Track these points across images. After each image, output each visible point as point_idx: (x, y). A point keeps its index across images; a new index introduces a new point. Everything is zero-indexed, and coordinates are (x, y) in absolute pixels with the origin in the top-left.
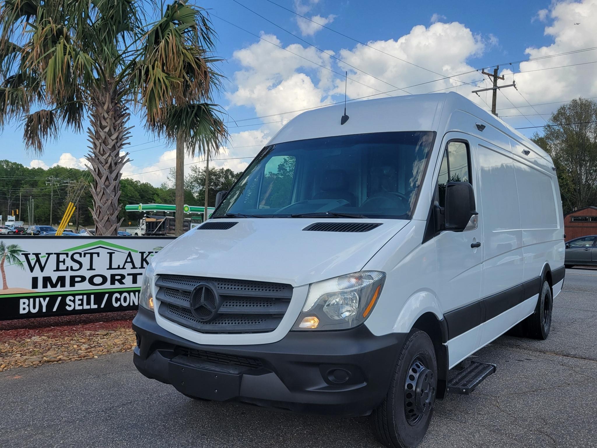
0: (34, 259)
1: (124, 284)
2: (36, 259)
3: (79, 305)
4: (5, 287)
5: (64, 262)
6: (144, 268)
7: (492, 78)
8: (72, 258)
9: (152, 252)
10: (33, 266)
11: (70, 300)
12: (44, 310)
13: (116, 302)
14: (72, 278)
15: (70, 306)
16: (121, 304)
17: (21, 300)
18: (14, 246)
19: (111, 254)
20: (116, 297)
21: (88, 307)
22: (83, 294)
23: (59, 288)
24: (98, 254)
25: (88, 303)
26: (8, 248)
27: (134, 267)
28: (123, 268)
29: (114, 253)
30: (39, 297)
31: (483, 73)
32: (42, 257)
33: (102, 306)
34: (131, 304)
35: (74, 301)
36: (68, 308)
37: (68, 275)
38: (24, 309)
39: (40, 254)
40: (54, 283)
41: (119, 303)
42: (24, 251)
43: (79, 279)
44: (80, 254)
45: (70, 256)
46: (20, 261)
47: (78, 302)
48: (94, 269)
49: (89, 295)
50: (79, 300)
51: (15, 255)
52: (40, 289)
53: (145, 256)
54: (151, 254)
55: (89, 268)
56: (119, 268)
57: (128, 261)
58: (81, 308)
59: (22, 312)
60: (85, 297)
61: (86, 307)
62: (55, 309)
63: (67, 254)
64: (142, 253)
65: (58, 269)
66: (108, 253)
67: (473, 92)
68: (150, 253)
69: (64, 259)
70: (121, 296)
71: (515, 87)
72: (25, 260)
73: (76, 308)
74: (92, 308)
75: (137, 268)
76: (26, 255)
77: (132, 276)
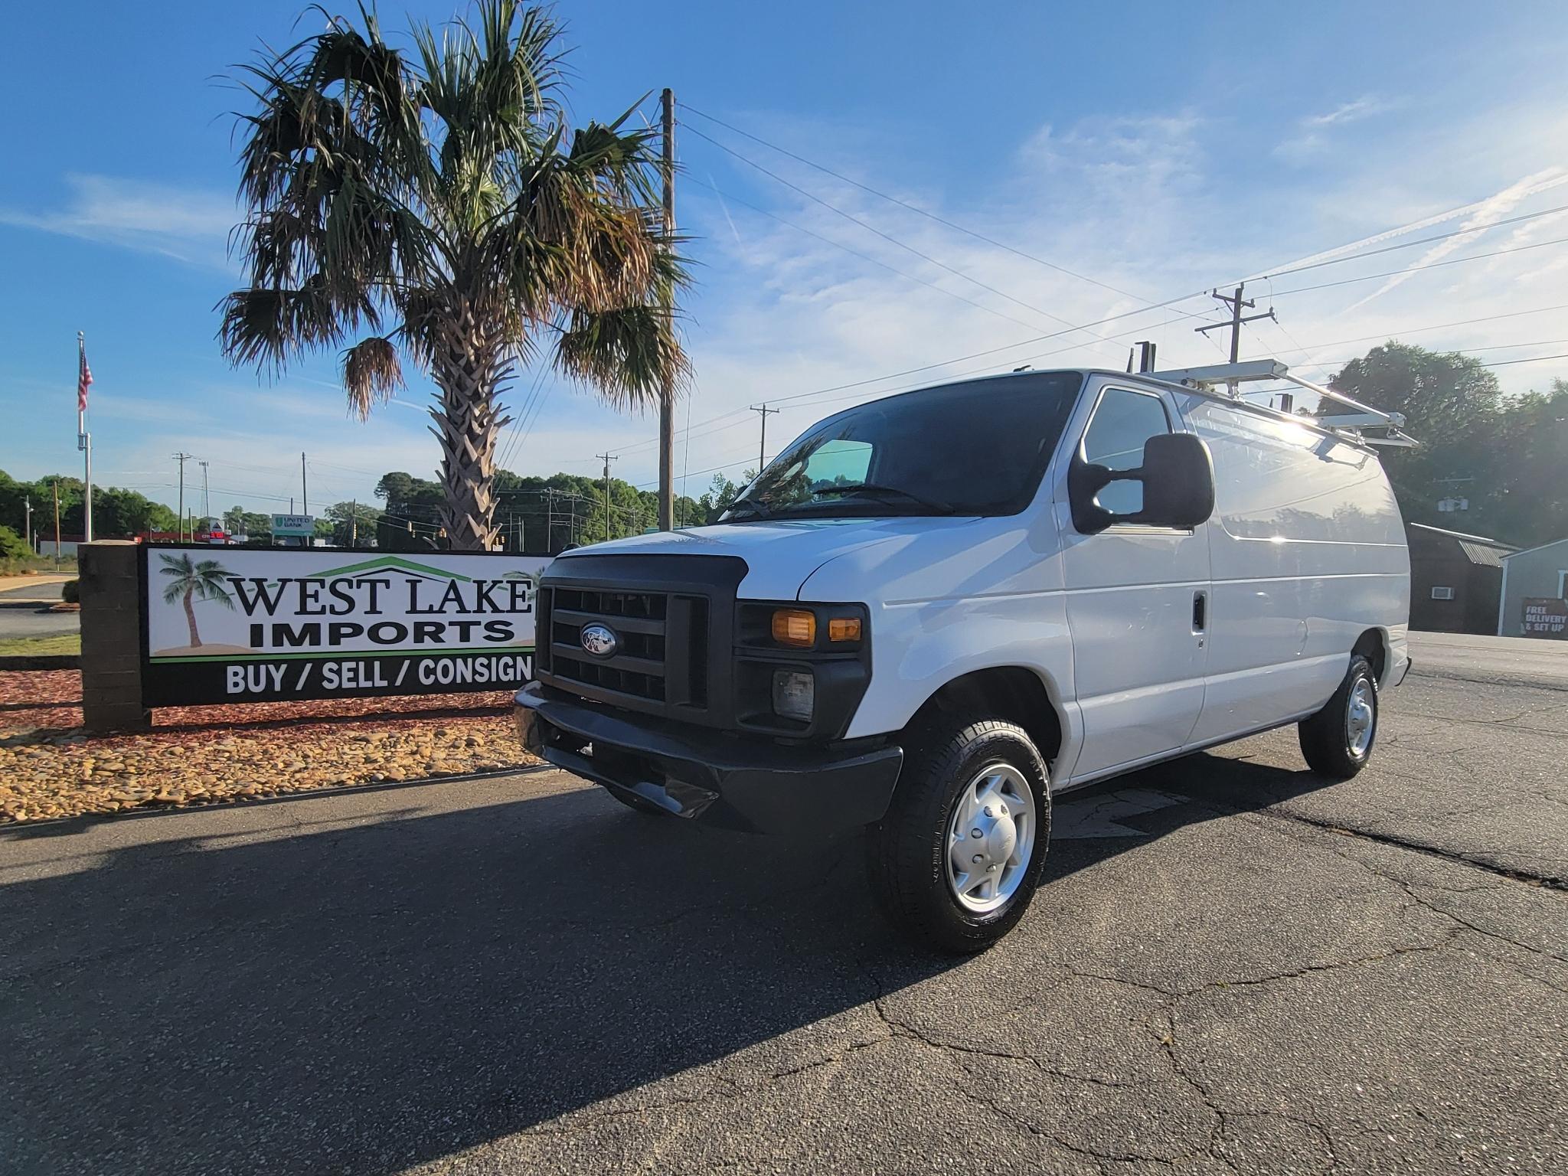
0: (253, 590)
1: (442, 641)
2: (257, 589)
3: (350, 680)
4: (195, 640)
5: (316, 596)
6: (485, 612)
7: (1232, 305)
8: (334, 591)
9: (502, 582)
10: (251, 603)
11: (331, 670)
12: (277, 687)
13: (427, 677)
14: (335, 629)
15: (331, 681)
16: (436, 679)
17: (229, 668)
18: (210, 564)
19: (414, 584)
20: (427, 667)
21: (369, 684)
22: (357, 660)
23: (306, 647)
24: (387, 583)
25: (369, 676)
26: (198, 567)
27: (463, 610)
28: (441, 611)
29: (420, 581)
30: (267, 662)
31: (1215, 296)
32: (269, 586)
33: (398, 683)
34: (459, 680)
35: (339, 672)
36: (325, 684)
37: (325, 621)
38: (236, 685)
39: (266, 580)
40: (297, 635)
41: (432, 677)
42: (232, 575)
43: (349, 630)
44: (350, 583)
45: (327, 585)
46: (224, 593)
47: (346, 675)
48: (380, 613)
49: (369, 661)
50: (349, 670)
51: (212, 580)
52: (268, 647)
53: (485, 589)
54: (498, 585)
55: (369, 609)
56: (431, 610)
57: (449, 597)
58: (353, 685)
59: (231, 689)
60: (362, 664)
61: (364, 684)
62: (299, 687)
63: (322, 583)
64: (480, 583)
65: (303, 611)
66: (407, 581)
67: (1196, 330)
68: (495, 583)
69: (316, 592)
70: (436, 664)
71: (1274, 319)
72: (234, 590)
73: (343, 687)
74: (376, 685)
75: (469, 612)
76: (237, 583)
77: (457, 628)
